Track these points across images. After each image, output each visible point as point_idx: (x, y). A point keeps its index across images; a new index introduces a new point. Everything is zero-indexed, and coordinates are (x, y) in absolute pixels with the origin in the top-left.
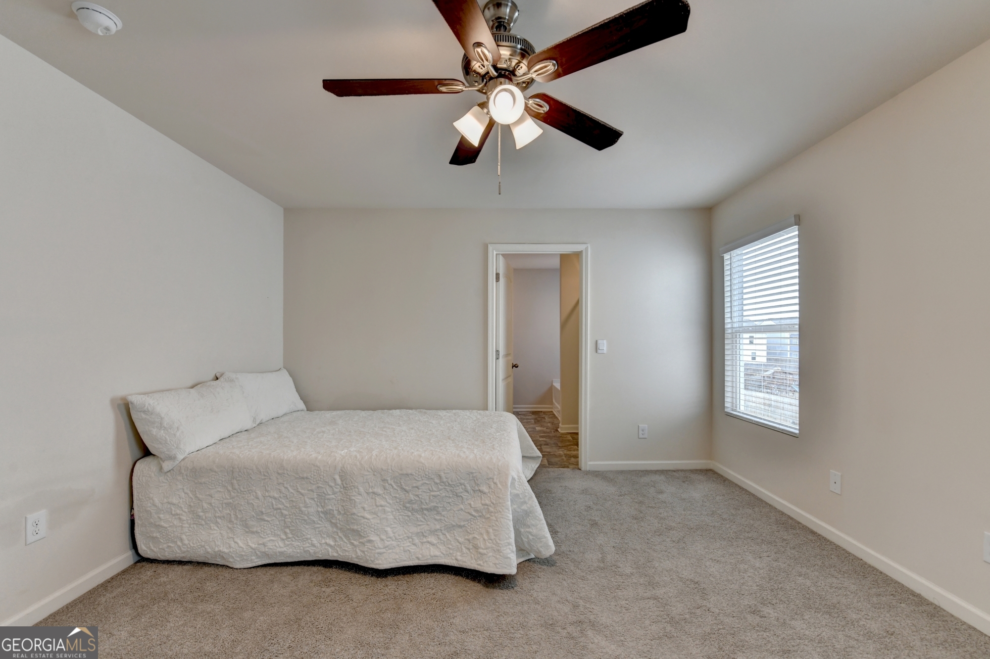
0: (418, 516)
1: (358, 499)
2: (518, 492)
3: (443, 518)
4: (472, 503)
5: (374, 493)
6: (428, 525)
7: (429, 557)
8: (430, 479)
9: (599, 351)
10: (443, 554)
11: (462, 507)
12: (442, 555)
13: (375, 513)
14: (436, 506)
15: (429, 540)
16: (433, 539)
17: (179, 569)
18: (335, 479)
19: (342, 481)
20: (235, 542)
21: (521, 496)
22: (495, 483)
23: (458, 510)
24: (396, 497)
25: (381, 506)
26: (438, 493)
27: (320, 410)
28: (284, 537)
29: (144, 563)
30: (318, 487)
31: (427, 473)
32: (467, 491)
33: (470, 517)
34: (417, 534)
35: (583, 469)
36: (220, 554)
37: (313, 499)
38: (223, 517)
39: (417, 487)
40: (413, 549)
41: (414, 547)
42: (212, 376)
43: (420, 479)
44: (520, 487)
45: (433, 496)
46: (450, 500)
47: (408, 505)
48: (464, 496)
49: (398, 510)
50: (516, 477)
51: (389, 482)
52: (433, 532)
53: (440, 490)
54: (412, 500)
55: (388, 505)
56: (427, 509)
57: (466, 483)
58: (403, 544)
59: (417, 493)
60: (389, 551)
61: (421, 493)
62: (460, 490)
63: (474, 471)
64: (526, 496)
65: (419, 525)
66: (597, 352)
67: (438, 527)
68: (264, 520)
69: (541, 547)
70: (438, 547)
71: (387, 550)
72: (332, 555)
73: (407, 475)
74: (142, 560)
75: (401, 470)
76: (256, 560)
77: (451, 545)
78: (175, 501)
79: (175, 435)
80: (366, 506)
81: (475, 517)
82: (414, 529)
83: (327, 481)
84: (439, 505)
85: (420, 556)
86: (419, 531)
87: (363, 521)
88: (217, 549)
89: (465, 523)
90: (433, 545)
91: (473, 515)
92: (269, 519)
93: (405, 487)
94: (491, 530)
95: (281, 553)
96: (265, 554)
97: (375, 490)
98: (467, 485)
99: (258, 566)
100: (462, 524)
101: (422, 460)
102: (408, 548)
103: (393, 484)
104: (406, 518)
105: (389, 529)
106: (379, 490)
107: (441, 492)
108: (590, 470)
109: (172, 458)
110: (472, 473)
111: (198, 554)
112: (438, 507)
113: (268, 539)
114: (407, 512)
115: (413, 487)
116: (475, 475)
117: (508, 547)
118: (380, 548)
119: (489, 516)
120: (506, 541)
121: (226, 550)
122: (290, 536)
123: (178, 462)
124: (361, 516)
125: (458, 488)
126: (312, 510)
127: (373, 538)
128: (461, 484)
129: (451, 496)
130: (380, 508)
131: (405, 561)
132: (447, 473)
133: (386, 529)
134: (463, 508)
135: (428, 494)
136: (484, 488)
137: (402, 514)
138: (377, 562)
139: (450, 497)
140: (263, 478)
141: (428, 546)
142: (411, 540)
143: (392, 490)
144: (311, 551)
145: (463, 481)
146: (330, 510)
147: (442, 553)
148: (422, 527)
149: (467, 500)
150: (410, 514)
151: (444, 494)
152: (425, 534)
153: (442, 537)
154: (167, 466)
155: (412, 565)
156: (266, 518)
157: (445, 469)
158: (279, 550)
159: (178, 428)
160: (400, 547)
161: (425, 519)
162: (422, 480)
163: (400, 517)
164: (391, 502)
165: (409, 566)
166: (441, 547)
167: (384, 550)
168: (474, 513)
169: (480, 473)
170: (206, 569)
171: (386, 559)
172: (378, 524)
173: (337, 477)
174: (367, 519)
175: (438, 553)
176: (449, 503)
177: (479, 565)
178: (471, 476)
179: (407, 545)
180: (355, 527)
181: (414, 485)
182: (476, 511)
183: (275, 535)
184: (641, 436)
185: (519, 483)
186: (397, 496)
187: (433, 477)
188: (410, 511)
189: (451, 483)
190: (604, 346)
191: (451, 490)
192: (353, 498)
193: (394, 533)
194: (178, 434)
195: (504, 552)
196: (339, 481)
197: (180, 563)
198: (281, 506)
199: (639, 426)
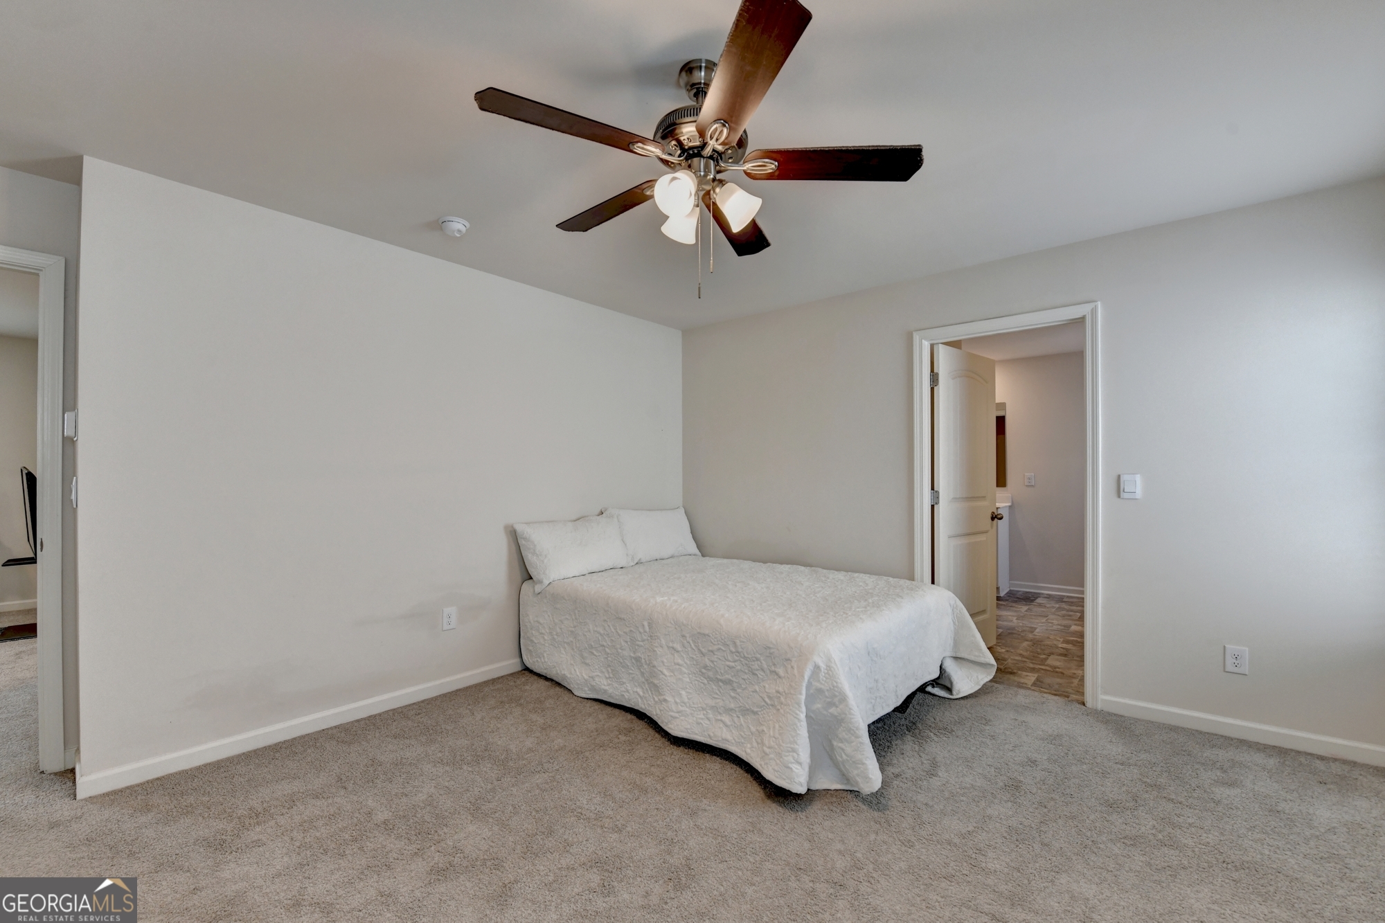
0: (714, 687)
1: (659, 651)
2: (822, 687)
3: (737, 696)
4: (767, 686)
5: (673, 648)
6: (723, 700)
7: (720, 739)
8: (725, 645)
9: (1124, 495)
10: (735, 741)
11: (757, 688)
12: (733, 741)
13: (672, 671)
14: (730, 680)
15: (723, 719)
16: (726, 719)
17: (542, 683)
18: (643, 626)
19: (650, 629)
20: (575, 670)
21: (827, 693)
22: (792, 667)
23: (753, 692)
24: (693, 658)
25: (678, 664)
26: (733, 664)
27: (711, 557)
28: (607, 676)
29: (526, 672)
30: (631, 631)
31: (723, 637)
32: (763, 670)
33: (763, 703)
34: (712, 708)
35: (1089, 704)
36: (564, 677)
37: (626, 642)
38: (568, 643)
39: (712, 651)
40: (705, 723)
41: (708, 722)
42: (598, 511)
43: (716, 643)
44: (828, 680)
45: (728, 666)
46: (746, 677)
47: (704, 671)
48: (759, 675)
49: (694, 673)
50: (823, 666)
51: (688, 639)
52: (729, 711)
53: (735, 661)
54: (707, 666)
55: (685, 665)
56: (721, 680)
57: (762, 658)
58: (697, 715)
59: (713, 659)
60: (682, 718)
61: (716, 660)
62: (755, 666)
63: (771, 646)
64: (835, 696)
65: (715, 698)
66: (1119, 496)
67: (732, 706)
68: (593, 653)
69: (858, 775)
70: (731, 731)
71: (680, 716)
72: (641, 706)
73: (704, 635)
74: (527, 669)
75: (700, 628)
76: (588, 692)
77: (744, 732)
78: (542, 621)
79: (543, 561)
80: (665, 661)
81: (767, 704)
82: (711, 702)
83: (638, 625)
84: (734, 679)
85: (712, 735)
86: (713, 705)
87: (662, 676)
88: (563, 673)
89: (758, 709)
90: (726, 726)
91: (765, 702)
92: (597, 654)
93: (701, 649)
94: (777, 726)
95: (605, 691)
96: (593, 689)
97: (675, 645)
98: (763, 662)
99: (591, 699)
100: (756, 710)
101: (722, 621)
102: (701, 721)
103: (691, 642)
104: (702, 685)
105: (683, 693)
106: (678, 647)
107: (736, 664)
108: (1105, 709)
109: (540, 582)
110: (770, 648)
111: (551, 673)
112: (733, 681)
113: (596, 674)
114: (702, 678)
115: (709, 651)
116: (772, 651)
117: (791, 754)
118: (673, 711)
119: (779, 708)
120: (789, 745)
121: (569, 676)
122: (611, 676)
123: (544, 587)
124: (660, 671)
125: (753, 663)
126: (626, 653)
127: (669, 698)
128: (758, 659)
129: (746, 671)
130: (677, 667)
131: (696, 734)
132: (743, 642)
133: (681, 692)
134: (758, 690)
135: (723, 663)
136: (781, 671)
137: (698, 679)
138: (670, 726)
139: (745, 673)
140: (594, 612)
141: (721, 725)
142: (705, 712)
143: (689, 649)
144: (626, 697)
145: (759, 656)
146: (640, 657)
147: (734, 739)
148: (718, 701)
149: (763, 681)
150: (706, 681)
151: (739, 668)
152: (719, 710)
153: (736, 719)
154: (538, 588)
155: (704, 742)
156: (595, 653)
157: (742, 636)
158: (603, 687)
159: (546, 556)
160: (693, 717)
161: (720, 692)
162: (718, 644)
163: (696, 682)
164: (688, 662)
165: (700, 742)
166: (733, 732)
167: (677, 715)
168: (767, 700)
169: (778, 649)
170: (558, 689)
171: (678, 725)
172: (673, 683)
173: (646, 624)
174: (664, 675)
175: (729, 737)
176: (744, 679)
177: (761, 765)
178: (768, 651)
179: (700, 716)
180: (656, 682)
181: (710, 649)
182: (769, 697)
183: (602, 672)
184: (1230, 667)
185: (827, 675)
186: (695, 657)
187: (728, 643)
188: (706, 678)
189: (746, 655)
190: (1136, 485)
191: (746, 664)
192: (656, 649)
193: (689, 699)
194: (545, 561)
195: (785, 758)
196: (647, 628)
197: (546, 679)
198: (605, 644)
199: (1225, 647)
